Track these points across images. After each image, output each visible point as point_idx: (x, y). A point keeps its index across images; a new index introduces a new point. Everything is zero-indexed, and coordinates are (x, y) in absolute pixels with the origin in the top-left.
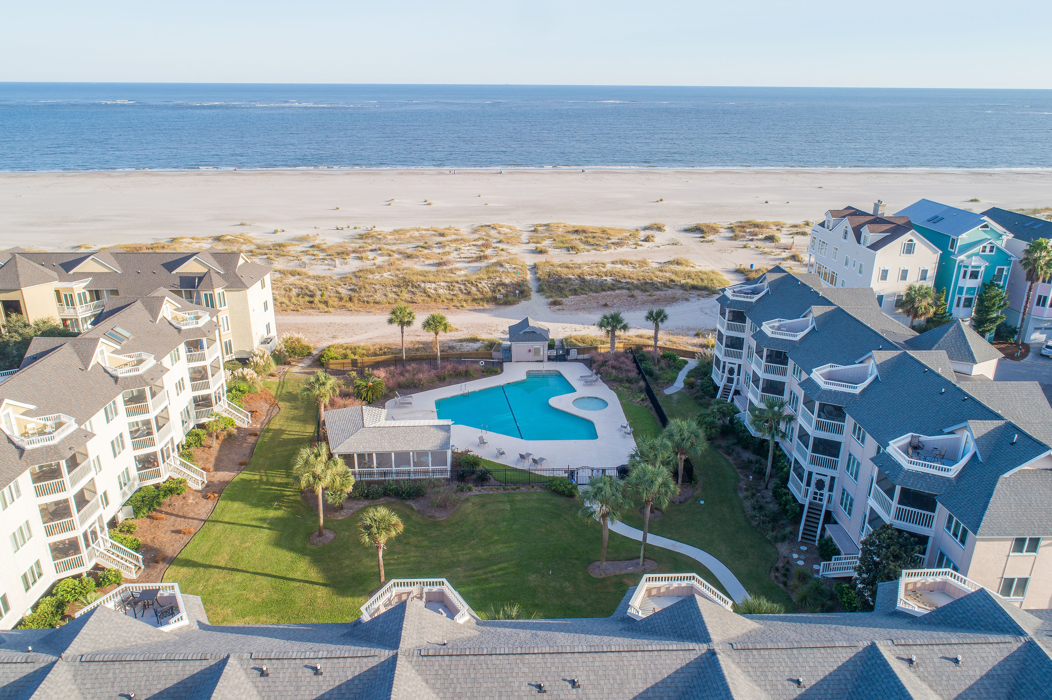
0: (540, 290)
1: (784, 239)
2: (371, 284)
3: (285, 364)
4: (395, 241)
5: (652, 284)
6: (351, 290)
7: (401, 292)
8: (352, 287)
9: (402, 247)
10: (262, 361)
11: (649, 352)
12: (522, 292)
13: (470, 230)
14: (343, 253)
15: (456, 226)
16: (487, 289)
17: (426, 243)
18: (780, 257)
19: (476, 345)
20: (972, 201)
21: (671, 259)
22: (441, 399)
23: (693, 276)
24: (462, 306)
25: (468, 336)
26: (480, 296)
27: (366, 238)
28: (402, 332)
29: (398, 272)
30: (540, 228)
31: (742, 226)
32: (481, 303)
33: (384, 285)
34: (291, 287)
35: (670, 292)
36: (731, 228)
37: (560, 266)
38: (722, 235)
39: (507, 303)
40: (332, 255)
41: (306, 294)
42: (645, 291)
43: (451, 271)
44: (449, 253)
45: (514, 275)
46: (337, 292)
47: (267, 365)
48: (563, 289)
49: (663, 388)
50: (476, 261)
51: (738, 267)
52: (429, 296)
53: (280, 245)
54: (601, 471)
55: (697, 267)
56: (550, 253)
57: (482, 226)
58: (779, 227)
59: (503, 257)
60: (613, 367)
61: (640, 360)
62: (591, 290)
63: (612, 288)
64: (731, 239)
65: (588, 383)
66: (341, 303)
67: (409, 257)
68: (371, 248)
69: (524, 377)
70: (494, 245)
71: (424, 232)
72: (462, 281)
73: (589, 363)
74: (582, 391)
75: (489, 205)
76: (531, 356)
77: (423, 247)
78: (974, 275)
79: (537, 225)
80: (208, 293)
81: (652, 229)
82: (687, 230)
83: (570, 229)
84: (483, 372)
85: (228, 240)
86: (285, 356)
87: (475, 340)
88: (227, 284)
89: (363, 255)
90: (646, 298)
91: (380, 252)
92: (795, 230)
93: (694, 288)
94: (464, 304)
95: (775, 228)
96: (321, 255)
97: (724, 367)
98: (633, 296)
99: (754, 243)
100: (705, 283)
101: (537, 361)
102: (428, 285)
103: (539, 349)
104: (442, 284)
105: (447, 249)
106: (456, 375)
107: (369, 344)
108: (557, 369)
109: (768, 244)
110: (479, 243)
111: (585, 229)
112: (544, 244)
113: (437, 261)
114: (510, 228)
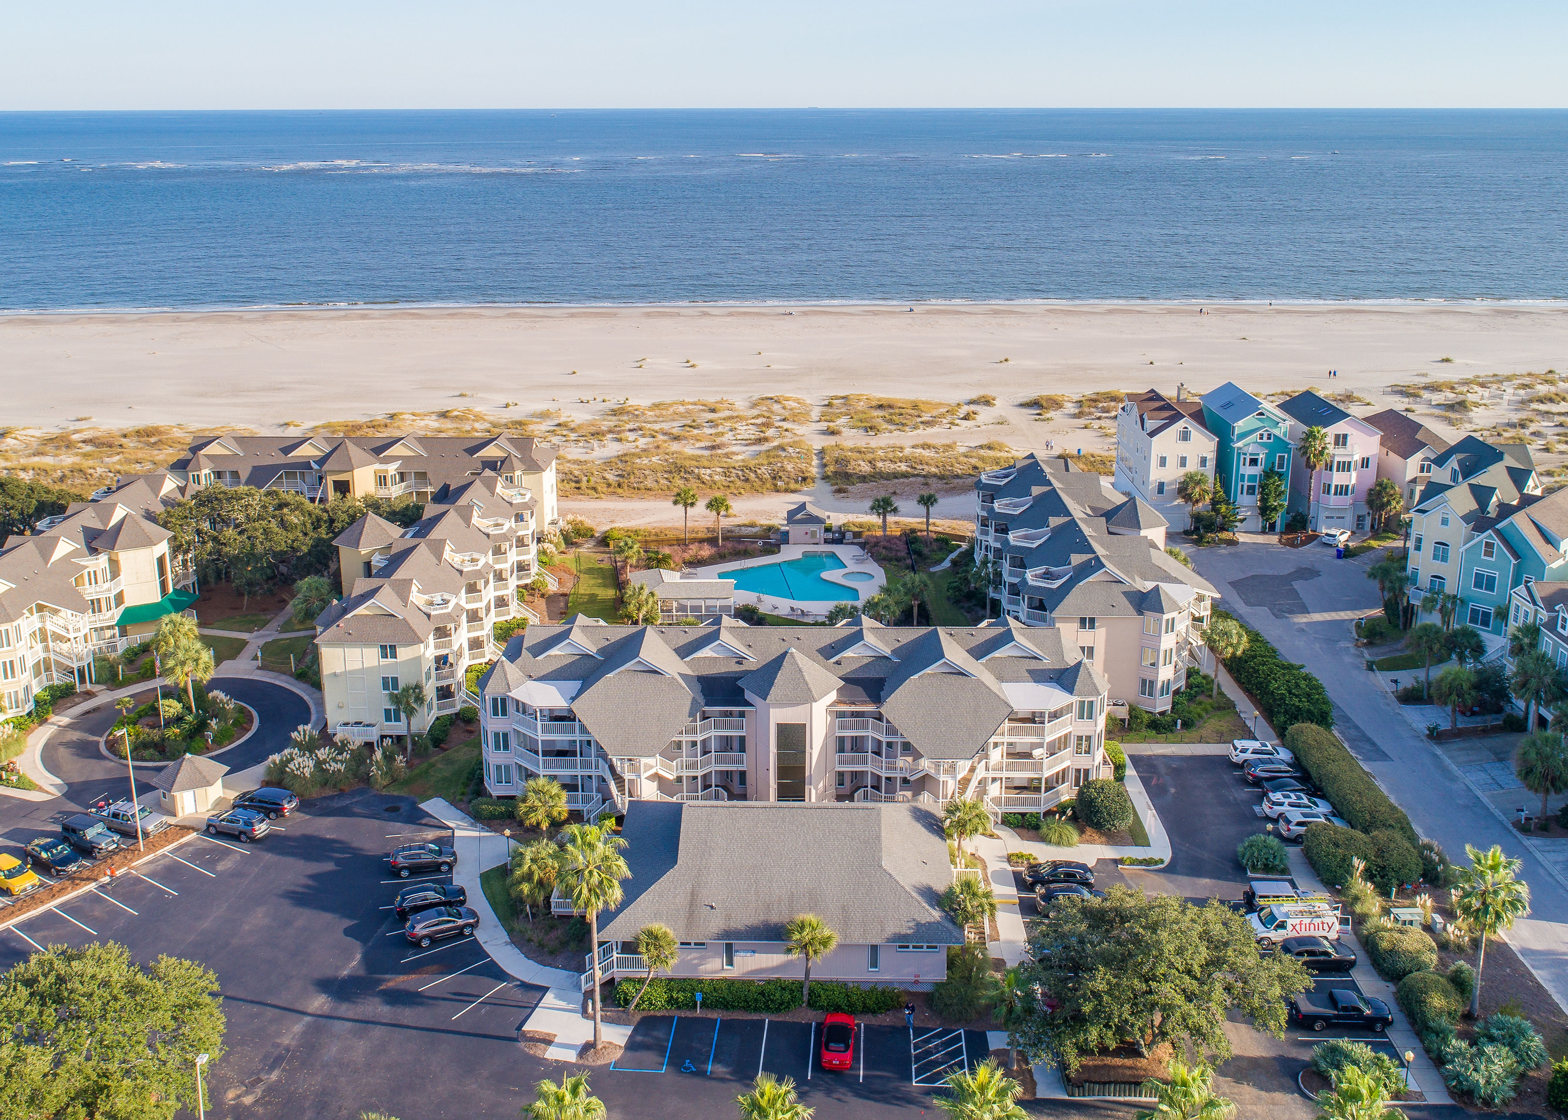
0: (824, 478)
2: (639, 469)
3: (573, 544)
4: (656, 419)
6: (618, 475)
8: (620, 472)
9: (666, 426)
10: (555, 539)
11: (921, 537)
12: (804, 479)
13: (747, 404)
14: (597, 434)
15: (731, 398)
16: (767, 476)
17: (694, 421)
19: (754, 530)
20: (1443, 361)
21: (986, 442)
24: (740, 493)
25: (746, 522)
26: (760, 483)
27: (621, 414)
28: (686, 514)
29: (667, 457)
30: (835, 402)
31: (1093, 401)
32: (760, 491)
33: (654, 471)
36: (1081, 401)
37: (851, 450)
38: (1066, 411)
39: (788, 490)
40: (586, 436)
41: (572, 480)
43: (727, 455)
44: (722, 434)
45: (797, 461)
46: (604, 478)
47: (560, 543)
48: (851, 475)
49: (930, 566)
50: (755, 444)
52: (704, 483)
55: (1012, 452)
56: (843, 434)
57: (763, 399)
59: (788, 439)
60: (884, 548)
61: (912, 543)
62: (882, 477)
63: (905, 475)
64: (1074, 416)
65: (859, 561)
66: (611, 490)
67: (676, 438)
68: (628, 427)
70: (777, 424)
71: (690, 407)
72: (739, 467)
73: (863, 546)
74: (852, 567)
75: (772, 367)
76: (808, 539)
77: (691, 426)
78: (1254, 462)
79: (832, 398)
81: (978, 404)
82: (1022, 405)
83: (874, 404)
84: (762, 551)
85: (456, 417)
86: (572, 537)
87: (752, 525)
88: (524, 467)
89: (622, 436)
90: (941, 486)
91: (640, 432)
94: (742, 491)
96: (573, 436)
99: (1101, 421)
101: (813, 544)
102: (702, 471)
103: (816, 533)
104: (718, 470)
105: (720, 429)
106: (736, 553)
107: (649, 527)
108: (832, 551)
110: (759, 421)
111: (892, 403)
112: (837, 423)
113: (710, 444)
114: (798, 401)
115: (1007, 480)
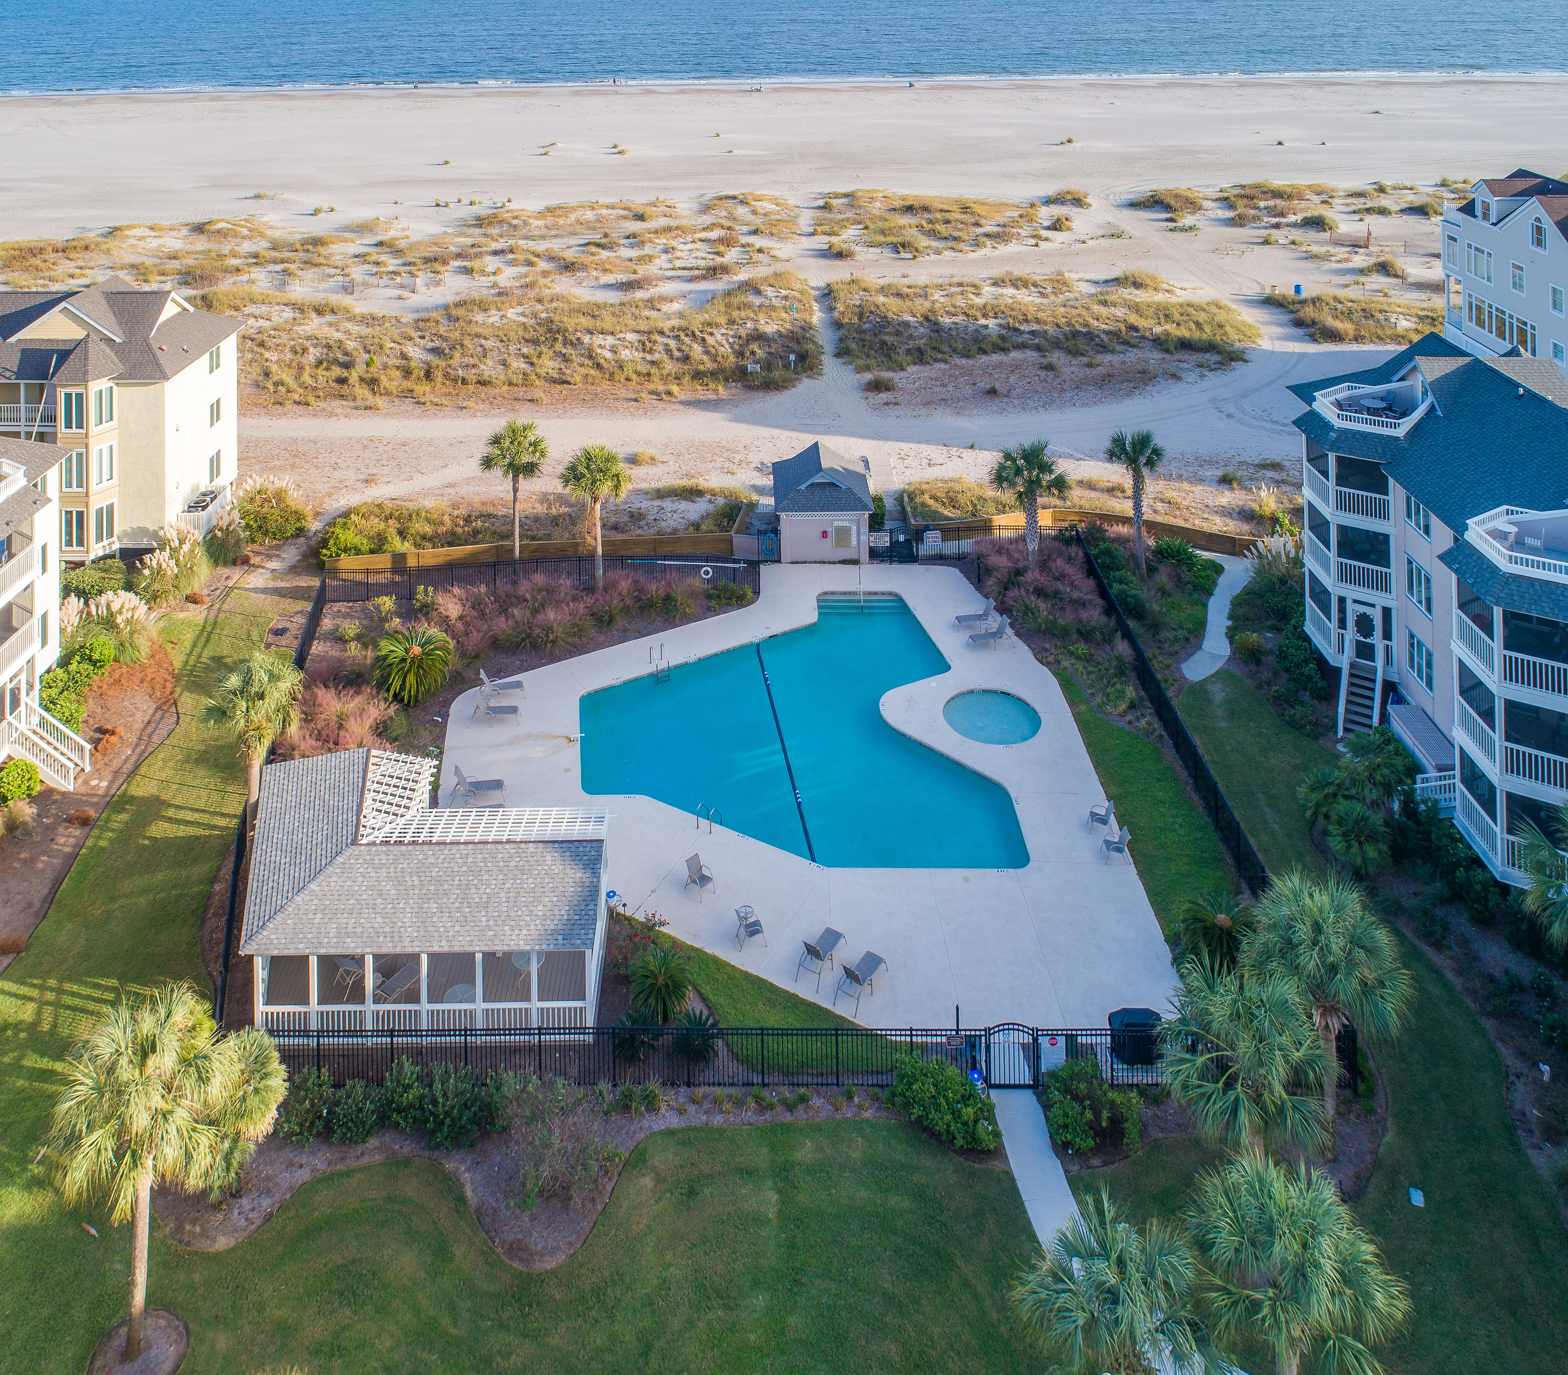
0: (842, 352)
1: (1347, 227)
2: (478, 336)
3: (234, 563)
4: (544, 231)
5: (1090, 336)
6: (434, 351)
7: (539, 356)
8: (437, 344)
9: (555, 245)
10: (172, 563)
11: (1121, 540)
12: (802, 357)
13: (696, 206)
14: (436, 260)
15: (670, 198)
16: (725, 350)
17: (606, 236)
18: (1350, 265)
19: (695, 510)
21: (1116, 273)
22: (597, 692)
23: (1177, 317)
24: (669, 393)
25: (678, 481)
26: (710, 365)
27: (490, 224)
28: (515, 490)
29: (539, 307)
30: (835, 202)
32: (712, 386)
33: (504, 340)
34: (308, 344)
35: (1132, 356)
36: (1226, 199)
37: (882, 290)
38: (1211, 214)
39: (769, 386)
40: (414, 264)
41: (336, 362)
42: (1075, 353)
43: (651, 304)
44: (650, 259)
45: (784, 315)
46: (404, 356)
47: (187, 571)
48: (893, 348)
49: (1178, 659)
50: (704, 278)
51: (1268, 291)
52: (598, 366)
53: (317, 242)
54: (1061, 1041)
55: (1179, 292)
56: (858, 258)
57: (720, 199)
58: (1324, 197)
59: (764, 268)
60: (1040, 592)
61: (1103, 566)
62: (955, 351)
63: (1002, 345)
64: (1231, 222)
65: (979, 639)
66: (407, 384)
67: (568, 267)
68: (495, 246)
69: (811, 616)
70: (744, 240)
71: (605, 212)
72: (672, 329)
73: (976, 572)
74: (965, 668)
75: (735, 152)
76: (827, 548)
77: (598, 245)
79: (830, 196)
80: (74, 391)
81: (1063, 203)
82: (1134, 205)
83: (897, 204)
84: (709, 597)
85: (218, 231)
86: (238, 543)
87: (692, 493)
88: (121, 368)
89: (476, 264)
90: (1081, 372)
91: (511, 256)
92: (1359, 203)
93: (1185, 345)
94: (675, 389)
95: (1316, 199)
96: (392, 263)
97: (1342, 610)
98: (1050, 367)
99: (1284, 232)
100: (1208, 333)
101: (844, 562)
102: (599, 340)
103: (847, 530)
104: (631, 337)
105: (648, 250)
106: (642, 608)
108: (896, 589)
109: (1313, 235)
110: (714, 235)
111: (927, 203)
112: (844, 236)
113: (623, 277)
114: (775, 201)
115: (1407, 424)
